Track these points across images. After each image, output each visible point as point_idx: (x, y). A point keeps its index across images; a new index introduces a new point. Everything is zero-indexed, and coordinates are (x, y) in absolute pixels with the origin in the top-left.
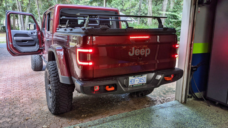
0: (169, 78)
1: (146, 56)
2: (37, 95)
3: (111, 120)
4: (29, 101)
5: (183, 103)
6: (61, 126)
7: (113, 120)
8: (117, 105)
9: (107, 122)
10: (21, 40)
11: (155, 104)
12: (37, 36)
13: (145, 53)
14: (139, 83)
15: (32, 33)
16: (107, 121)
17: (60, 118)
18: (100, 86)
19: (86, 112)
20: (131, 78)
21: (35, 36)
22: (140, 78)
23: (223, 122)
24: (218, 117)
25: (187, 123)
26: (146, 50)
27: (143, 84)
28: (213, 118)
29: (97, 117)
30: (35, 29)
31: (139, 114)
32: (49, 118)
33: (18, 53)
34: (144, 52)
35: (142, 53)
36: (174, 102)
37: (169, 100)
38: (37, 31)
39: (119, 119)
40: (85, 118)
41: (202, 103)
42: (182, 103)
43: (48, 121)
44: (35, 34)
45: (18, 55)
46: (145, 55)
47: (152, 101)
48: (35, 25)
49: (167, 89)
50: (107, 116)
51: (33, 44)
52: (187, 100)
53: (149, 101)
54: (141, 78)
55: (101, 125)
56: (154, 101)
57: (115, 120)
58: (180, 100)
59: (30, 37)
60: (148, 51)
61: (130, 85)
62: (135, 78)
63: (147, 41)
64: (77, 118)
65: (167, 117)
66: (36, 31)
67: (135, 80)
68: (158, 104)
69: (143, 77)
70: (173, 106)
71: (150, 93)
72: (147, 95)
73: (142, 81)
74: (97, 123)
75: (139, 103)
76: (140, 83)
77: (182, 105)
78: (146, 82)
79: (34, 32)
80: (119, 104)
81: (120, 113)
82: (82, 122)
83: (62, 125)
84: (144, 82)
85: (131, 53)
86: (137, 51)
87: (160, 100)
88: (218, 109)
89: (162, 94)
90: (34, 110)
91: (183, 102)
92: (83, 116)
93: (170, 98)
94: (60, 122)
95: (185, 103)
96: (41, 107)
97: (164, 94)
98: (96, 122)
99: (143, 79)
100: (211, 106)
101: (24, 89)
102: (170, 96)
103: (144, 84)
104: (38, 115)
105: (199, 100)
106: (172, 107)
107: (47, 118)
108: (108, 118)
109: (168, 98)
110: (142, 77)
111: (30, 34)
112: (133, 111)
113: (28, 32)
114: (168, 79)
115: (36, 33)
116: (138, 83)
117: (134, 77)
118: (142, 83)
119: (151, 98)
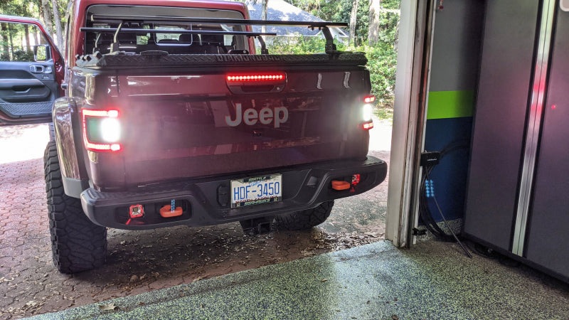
0: (344, 184)
1: (277, 125)
2: (41, 224)
3: (201, 291)
4: (17, 238)
5: (403, 248)
6: (72, 303)
7: (207, 290)
8: (232, 250)
9: (189, 294)
10: (11, 86)
11: (329, 250)
12: (52, 76)
13: (273, 118)
14: (260, 198)
15: (39, 69)
16: (192, 291)
17: (77, 282)
18: (144, 206)
19: (146, 267)
20: (235, 184)
21: (47, 75)
22: (263, 183)
23: (492, 299)
24: (483, 286)
25: (396, 300)
26: (277, 110)
27: (272, 199)
28: (470, 289)
29: (168, 282)
30: (48, 58)
31: (279, 274)
32: (51, 283)
33: (3, 118)
34: (271, 115)
35: (266, 119)
36: (380, 245)
37: (369, 238)
38: (52, 63)
39: (221, 288)
40: (138, 283)
41: (453, 248)
42: (399, 247)
43: (44, 289)
44: (49, 70)
45: (5, 123)
46: (273, 122)
47: (326, 241)
48: (47, 48)
49: (373, 212)
50: (195, 280)
51: (44, 95)
52: (415, 240)
53: (317, 242)
54: (266, 185)
55: (170, 303)
56: (329, 241)
57: (211, 289)
58: (395, 241)
59: (35, 78)
60: (281, 115)
61: (234, 201)
62: (247, 184)
63: (278, 89)
64: (119, 284)
65: (348, 285)
66: (50, 62)
67: (248, 189)
68: (337, 249)
69: (272, 181)
70: (373, 255)
71: (321, 221)
72: (317, 226)
73: (270, 191)
74: (164, 296)
75: (290, 246)
76: (264, 196)
77: (398, 253)
78: (280, 195)
79: (46, 66)
80: (237, 249)
81: (231, 271)
82: (127, 295)
83: (74, 301)
84: (274, 195)
85: (233, 118)
86: (251, 114)
87: (348, 238)
88: (490, 264)
89: (356, 224)
90: (20, 262)
91: (403, 245)
92: (134, 277)
93: (373, 234)
94: (72, 294)
95: (406, 248)
96: (42, 254)
97: (363, 223)
98: (163, 293)
99: (272, 186)
100: (475, 256)
101: (16, 208)
102: (376, 228)
103: (275, 200)
104: (26, 274)
105: (446, 241)
106: (369, 257)
107: (45, 283)
108: (196, 282)
109: (369, 233)
110: (268, 182)
111: (35, 71)
112: (265, 267)
113: (28, 67)
114: (339, 188)
115: (49, 68)
116: (257, 198)
117: (245, 181)
118: (269, 196)
119: (324, 234)
